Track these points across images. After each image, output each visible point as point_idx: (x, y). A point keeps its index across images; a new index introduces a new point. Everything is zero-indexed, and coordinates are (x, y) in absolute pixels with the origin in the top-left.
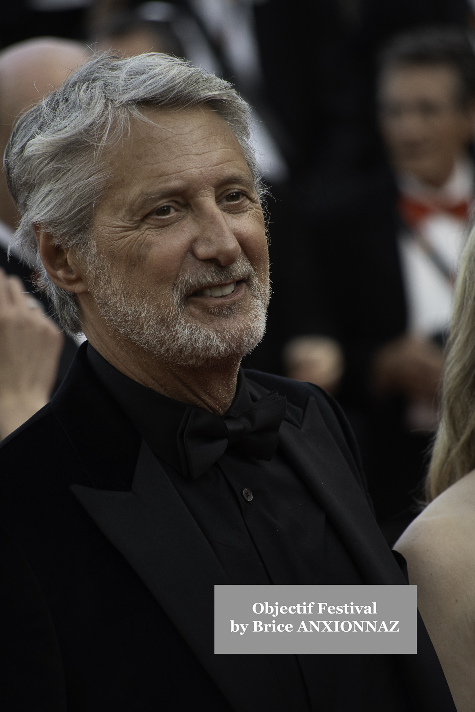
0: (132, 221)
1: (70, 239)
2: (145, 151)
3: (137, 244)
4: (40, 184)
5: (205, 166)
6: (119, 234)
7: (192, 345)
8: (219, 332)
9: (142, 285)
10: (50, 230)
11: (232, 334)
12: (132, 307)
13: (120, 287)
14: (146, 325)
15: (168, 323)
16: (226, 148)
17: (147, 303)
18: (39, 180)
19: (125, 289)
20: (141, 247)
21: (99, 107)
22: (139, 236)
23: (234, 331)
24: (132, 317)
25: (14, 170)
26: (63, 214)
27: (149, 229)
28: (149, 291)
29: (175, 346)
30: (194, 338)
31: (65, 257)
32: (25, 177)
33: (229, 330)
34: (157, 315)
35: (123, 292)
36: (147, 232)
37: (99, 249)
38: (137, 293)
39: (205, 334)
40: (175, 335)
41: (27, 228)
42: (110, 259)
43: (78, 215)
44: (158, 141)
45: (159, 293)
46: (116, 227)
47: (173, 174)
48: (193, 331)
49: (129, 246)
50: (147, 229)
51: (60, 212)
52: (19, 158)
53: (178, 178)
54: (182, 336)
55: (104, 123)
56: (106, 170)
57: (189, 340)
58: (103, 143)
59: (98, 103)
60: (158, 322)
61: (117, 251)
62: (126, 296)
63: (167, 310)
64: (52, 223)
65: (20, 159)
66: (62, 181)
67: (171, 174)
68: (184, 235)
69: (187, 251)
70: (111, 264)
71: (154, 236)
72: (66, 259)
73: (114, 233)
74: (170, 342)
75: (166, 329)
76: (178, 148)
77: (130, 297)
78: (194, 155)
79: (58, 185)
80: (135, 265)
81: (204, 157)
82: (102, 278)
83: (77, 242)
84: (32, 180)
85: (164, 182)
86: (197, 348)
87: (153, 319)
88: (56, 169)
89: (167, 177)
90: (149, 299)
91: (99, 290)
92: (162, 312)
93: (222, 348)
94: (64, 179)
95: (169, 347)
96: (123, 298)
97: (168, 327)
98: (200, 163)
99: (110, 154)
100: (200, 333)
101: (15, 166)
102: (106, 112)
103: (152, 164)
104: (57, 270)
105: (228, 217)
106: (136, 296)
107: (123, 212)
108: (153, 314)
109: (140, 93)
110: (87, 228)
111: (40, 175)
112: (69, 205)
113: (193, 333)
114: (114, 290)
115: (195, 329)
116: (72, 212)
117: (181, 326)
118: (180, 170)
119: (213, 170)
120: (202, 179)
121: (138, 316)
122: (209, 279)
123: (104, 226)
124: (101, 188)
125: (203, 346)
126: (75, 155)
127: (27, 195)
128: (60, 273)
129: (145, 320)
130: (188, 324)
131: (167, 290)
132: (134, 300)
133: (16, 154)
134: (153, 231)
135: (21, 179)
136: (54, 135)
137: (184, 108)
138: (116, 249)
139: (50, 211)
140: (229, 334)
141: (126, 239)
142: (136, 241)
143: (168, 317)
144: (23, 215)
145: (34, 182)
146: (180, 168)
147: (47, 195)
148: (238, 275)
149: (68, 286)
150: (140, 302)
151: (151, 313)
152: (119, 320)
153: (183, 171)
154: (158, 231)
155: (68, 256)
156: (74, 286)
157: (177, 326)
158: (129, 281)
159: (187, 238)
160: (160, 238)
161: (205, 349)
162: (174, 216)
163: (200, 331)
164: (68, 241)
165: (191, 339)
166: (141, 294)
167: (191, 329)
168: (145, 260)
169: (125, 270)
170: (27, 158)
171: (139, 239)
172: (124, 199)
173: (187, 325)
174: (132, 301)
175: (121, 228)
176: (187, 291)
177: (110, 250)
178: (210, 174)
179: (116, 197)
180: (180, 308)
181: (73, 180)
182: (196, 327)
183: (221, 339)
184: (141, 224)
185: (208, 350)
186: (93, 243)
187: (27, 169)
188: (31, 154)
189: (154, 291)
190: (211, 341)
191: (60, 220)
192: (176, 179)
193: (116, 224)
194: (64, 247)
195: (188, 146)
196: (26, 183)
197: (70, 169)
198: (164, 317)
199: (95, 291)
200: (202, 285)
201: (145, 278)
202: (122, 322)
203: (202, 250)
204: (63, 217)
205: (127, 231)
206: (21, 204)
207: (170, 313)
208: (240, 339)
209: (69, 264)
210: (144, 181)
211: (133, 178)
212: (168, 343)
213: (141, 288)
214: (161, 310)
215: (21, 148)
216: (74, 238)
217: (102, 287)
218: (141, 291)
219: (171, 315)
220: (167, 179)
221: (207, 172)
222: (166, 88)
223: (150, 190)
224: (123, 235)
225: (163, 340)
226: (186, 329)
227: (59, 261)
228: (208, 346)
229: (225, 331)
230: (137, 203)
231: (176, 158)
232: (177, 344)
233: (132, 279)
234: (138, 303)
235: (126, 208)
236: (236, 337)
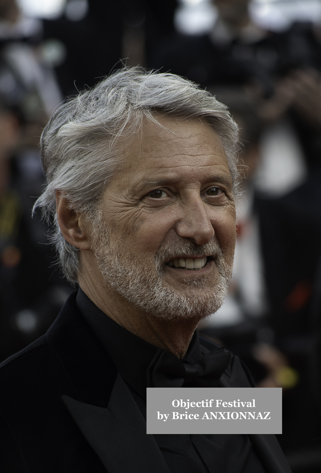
0: (133, 199)
1: (82, 205)
2: (151, 146)
3: (134, 217)
4: (66, 160)
5: (197, 165)
6: (121, 208)
7: (166, 304)
8: (189, 297)
9: (132, 250)
10: (68, 196)
11: (199, 300)
12: (122, 267)
13: (116, 249)
14: (131, 282)
15: (149, 284)
16: (215, 154)
17: (135, 265)
18: (66, 157)
19: (119, 251)
20: (136, 220)
21: (121, 107)
22: (136, 212)
23: (201, 298)
24: (122, 274)
25: (48, 147)
26: (79, 186)
27: (144, 207)
28: (137, 255)
29: (152, 303)
30: (168, 299)
31: (77, 220)
32: (55, 153)
33: (197, 297)
34: (140, 276)
35: (118, 253)
36: (143, 209)
37: (104, 217)
38: (127, 256)
39: (177, 297)
40: (153, 295)
41: (50, 193)
42: (111, 226)
43: (91, 188)
44: (163, 140)
45: (145, 258)
46: (119, 202)
47: (171, 167)
48: (168, 294)
49: (127, 218)
50: (143, 207)
51: (78, 184)
52: (53, 137)
53: (174, 171)
54: (158, 296)
55: (123, 120)
56: (118, 157)
57: (164, 300)
58: (119, 135)
59: (121, 104)
60: (141, 281)
61: (117, 220)
62: (119, 257)
63: (149, 273)
64: (70, 191)
65: (53, 139)
66: (83, 160)
67: (168, 168)
68: (171, 216)
69: (171, 228)
70: (111, 230)
71: (147, 214)
72: (78, 221)
73: (117, 207)
74: (149, 299)
75: (146, 288)
76: (177, 148)
77: (122, 258)
78: (189, 155)
79: (80, 163)
80: (129, 234)
81: (197, 158)
82: (103, 240)
83: (87, 209)
84: (60, 156)
85: (163, 173)
86: (169, 307)
87: (137, 278)
88: (80, 150)
89: (165, 169)
90: (137, 262)
91: (99, 249)
92: (145, 273)
93: (189, 310)
94: (85, 158)
95: (147, 303)
96: (116, 258)
97: (148, 287)
98: (192, 163)
99: (124, 145)
100: (173, 296)
101: (49, 143)
102: (126, 112)
103: (155, 158)
104: (69, 229)
105: (208, 207)
106: (127, 258)
107: (127, 192)
108: (138, 274)
109: (155, 101)
110: (97, 200)
111: (66, 153)
112: (85, 180)
113: (168, 295)
114: (111, 251)
115: (169, 292)
116: (87, 185)
117: (158, 288)
118: (176, 165)
119: (202, 169)
120: (193, 175)
121: (126, 274)
122: (184, 251)
123: (110, 200)
124: (112, 170)
125: (174, 306)
126: (97, 141)
127: (55, 168)
128: (71, 231)
129: (131, 278)
130: (165, 288)
131: (151, 257)
132: (125, 261)
133: (51, 134)
134: (147, 210)
135: (52, 155)
136: (83, 123)
137: (187, 119)
138: (117, 219)
139: (70, 182)
140: (197, 300)
141: (126, 212)
142: (133, 215)
143: (149, 279)
144: (49, 183)
145: (61, 158)
146: (176, 164)
147: (70, 169)
148: (208, 252)
149: (76, 243)
150: (129, 263)
151: (136, 273)
152: (111, 275)
153: (179, 166)
154: (151, 210)
155: (79, 219)
156: (80, 243)
157: (155, 287)
158: (123, 246)
159: (173, 218)
160: (151, 216)
161: (175, 309)
162: (166, 200)
163: (173, 294)
164: (80, 207)
165: (165, 299)
166: (130, 257)
167: (166, 292)
168: (138, 230)
169: (121, 237)
170: (59, 138)
171: (136, 213)
172: (129, 181)
173: (163, 288)
174: (123, 262)
175: (124, 204)
176: (165, 258)
177: (112, 220)
178: (199, 172)
179: (123, 179)
180: (160, 272)
181: (91, 161)
182: (171, 291)
183: (190, 303)
184: (140, 203)
185: (178, 310)
186: (100, 212)
187: (58, 147)
188: (62, 135)
189: (141, 256)
190: (182, 303)
191: (76, 190)
192: (172, 172)
193: (120, 200)
194: (77, 212)
195: (185, 147)
196: (55, 158)
197: (91, 152)
198: (147, 278)
199: (96, 250)
200: (178, 254)
201: (135, 245)
202: (113, 277)
203: (183, 229)
204: (80, 188)
205: (128, 206)
206: (49, 174)
207: (151, 276)
208: (205, 306)
209: (79, 226)
210: (147, 170)
211: (139, 166)
212: (146, 300)
213: (131, 252)
214: (145, 272)
215: (56, 130)
216: (86, 206)
217: (102, 247)
218: (131, 255)
219: (152, 278)
220: (165, 171)
221: (197, 170)
222: (176, 100)
223: (151, 177)
224: (124, 209)
225: (143, 296)
226: (162, 291)
227: (72, 222)
228: (178, 307)
229: (194, 298)
230: (139, 185)
231: (175, 155)
232: (154, 302)
233: (125, 244)
234: (128, 264)
235: (130, 189)
236: (201, 303)
